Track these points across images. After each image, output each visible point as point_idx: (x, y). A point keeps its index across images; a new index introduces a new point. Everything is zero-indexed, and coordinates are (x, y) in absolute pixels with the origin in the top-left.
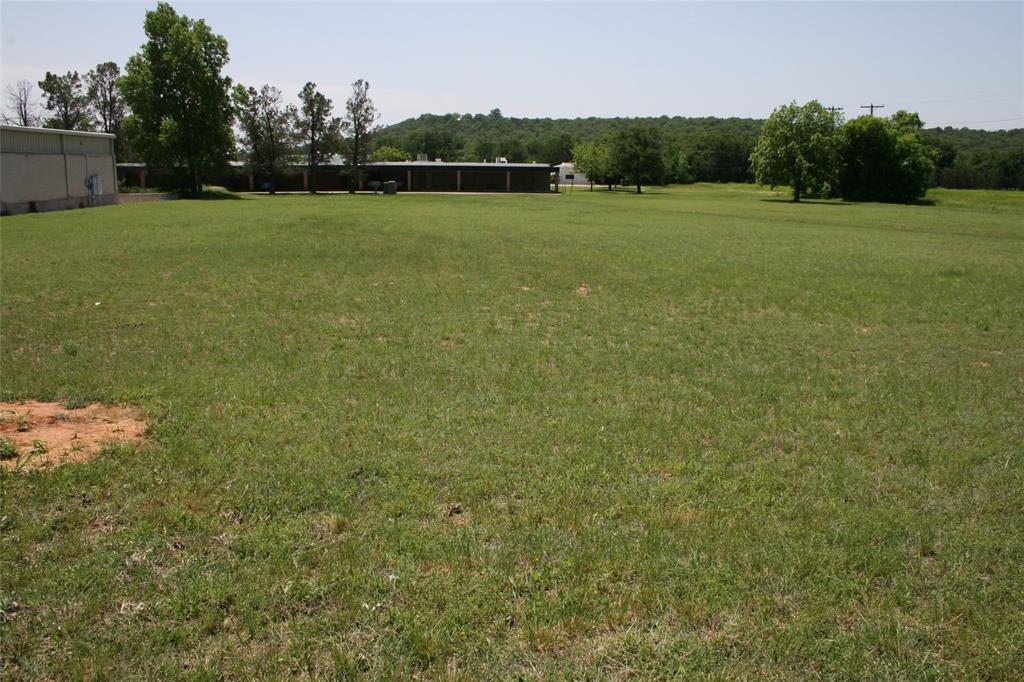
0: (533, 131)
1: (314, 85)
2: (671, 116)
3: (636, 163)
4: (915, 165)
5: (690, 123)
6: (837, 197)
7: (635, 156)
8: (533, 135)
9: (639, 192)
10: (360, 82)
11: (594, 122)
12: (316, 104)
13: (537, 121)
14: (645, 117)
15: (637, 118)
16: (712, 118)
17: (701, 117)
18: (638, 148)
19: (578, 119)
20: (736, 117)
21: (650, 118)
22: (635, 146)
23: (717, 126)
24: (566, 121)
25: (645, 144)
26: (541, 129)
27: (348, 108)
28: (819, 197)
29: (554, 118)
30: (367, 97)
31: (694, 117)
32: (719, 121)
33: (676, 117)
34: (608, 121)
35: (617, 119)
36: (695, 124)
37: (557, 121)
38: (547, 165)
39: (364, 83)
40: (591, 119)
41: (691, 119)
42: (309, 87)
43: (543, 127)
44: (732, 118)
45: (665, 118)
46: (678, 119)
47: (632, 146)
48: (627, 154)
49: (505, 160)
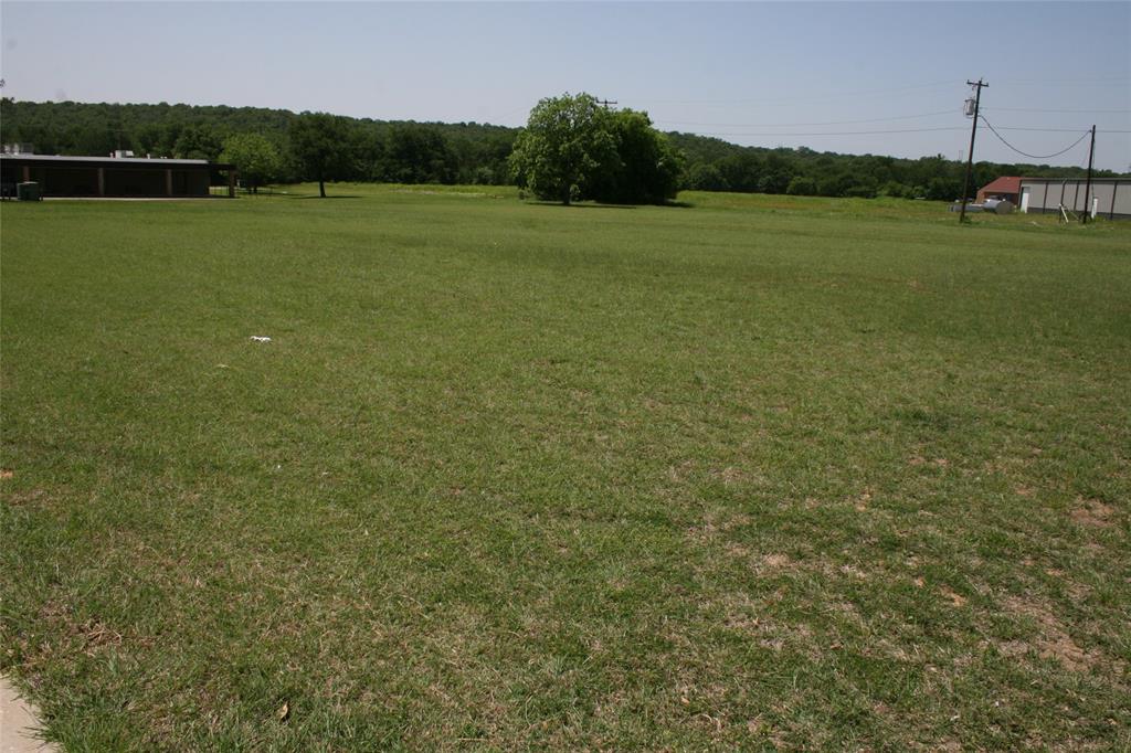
2: (172, 103)
9: (323, 195)
11: (71, 108)
16: (223, 106)
17: (209, 105)
18: (329, 141)
19: (49, 103)
20: (251, 106)
21: (147, 105)
23: (231, 116)
24: (31, 105)
31: (201, 105)
32: (232, 110)
34: (92, 107)
35: (103, 104)
38: (204, 162)
41: (197, 107)
44: (247, 108)
45: (164, 105)
46: (181, 107)
47: (320, 139)
48: (316, 150)
49: (130, 153)
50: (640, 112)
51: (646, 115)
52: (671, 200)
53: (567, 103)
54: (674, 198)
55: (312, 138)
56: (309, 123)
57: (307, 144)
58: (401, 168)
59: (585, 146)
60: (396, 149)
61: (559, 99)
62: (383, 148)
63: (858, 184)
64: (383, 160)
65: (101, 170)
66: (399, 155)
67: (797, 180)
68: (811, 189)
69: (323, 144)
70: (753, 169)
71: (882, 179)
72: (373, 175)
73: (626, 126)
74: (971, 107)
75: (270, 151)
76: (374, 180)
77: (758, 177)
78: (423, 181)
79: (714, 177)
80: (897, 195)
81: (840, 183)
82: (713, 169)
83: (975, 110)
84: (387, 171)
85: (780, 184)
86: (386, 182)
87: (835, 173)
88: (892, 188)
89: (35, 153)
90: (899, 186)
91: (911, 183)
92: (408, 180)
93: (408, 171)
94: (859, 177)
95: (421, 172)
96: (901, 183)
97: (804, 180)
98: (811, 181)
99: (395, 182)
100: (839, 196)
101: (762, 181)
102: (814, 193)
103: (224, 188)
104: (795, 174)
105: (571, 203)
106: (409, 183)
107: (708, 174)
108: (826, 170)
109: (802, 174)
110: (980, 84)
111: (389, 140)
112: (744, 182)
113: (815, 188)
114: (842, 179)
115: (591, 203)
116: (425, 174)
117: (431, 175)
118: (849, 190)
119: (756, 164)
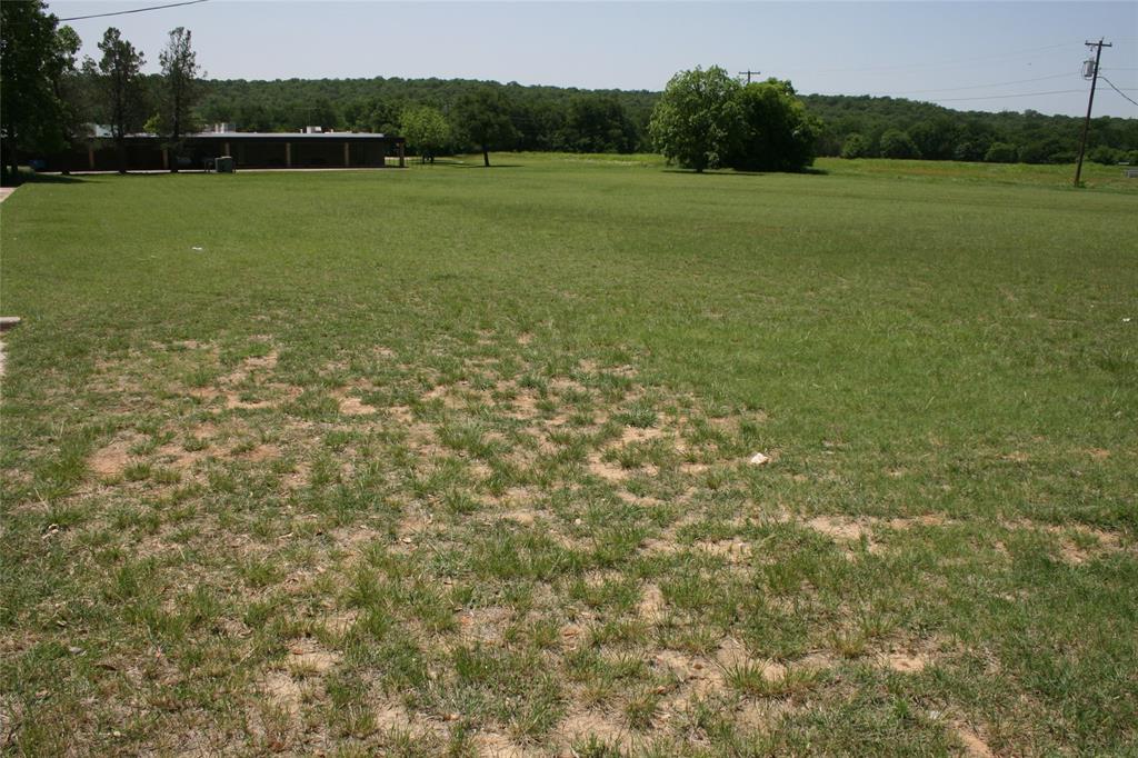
0: (226, 95)
1: (117, 32)
2: (388, 78)
3: (490, 131)
4: (805, 133)
5: (411, 85)
6: (726, 167)
7: (487, 125)
8: (228, 99)
9: (487, 165)
10: (180, 30)
11: (296, 84)
12: (119, 52)
13: (229, 83)
14: (356, 78)
15: (348, 80)
16: (434, 79)
17: (421, 77)
18: (491, 115)
20: (460, 78)
21: (364, 79)
22: (488, 113)
23: (441, 88)
24: (263, 83)
25: (494, 109)
26: (235, 93)
27: (162, 63)
28: (707, 168)
29: (248, 80)
30: (191, 51)
31: (413, 78)
32: (442, 83)
33: (392, 79)
34: (315, 82)
35: (325, 80)
36: (416, 86)
37: (252, 82)
38: (380, 135)
39: (185, 32)
40: (294, 81)
41: (409, 80)
42: (111, 34)
43: (238, 90)
44: (456, 80)
45: (380, 79)
46: (395, 80)
47: (482, 113)
48: (478, 122)
49: (319, 129)
50: (784, 80)
51: (789, 83)
52: (809, 168)
53: (698, 75)
54: (811, 165)
55: (476, 112)
56: (473, 97)
57: (472, 117)
58: (581, 137)
59: (715, 118)
60: (576, 120)
61: (692, 71)
62: (564, 119)
63: (1065, 150)
64: (563, 131)
65: (288, 145)
66: (579, 125)
67: (996, 146)
68: (1011, 156)
69: (486, 117)
70: (949, 135)
71: (1093, 143)
72: (555, 145)
73: (761, 96)
74: (1090, 69)
75: (442, 126)
76: (556, 149)
77: (956, 144)
78: (601, 150)
79: (904, 143)
80: (1108, 162)
81: (1044, 148)
82: (905, 136)
83: (1093, 70)
84: (567, 141)
85: (979, 150)
86: (566, 151)
87: (1041, 137)
88: (1102, 152)
89: (238, 131)
90: (1111, 151)
91: (1125, 147)
92: (587, 149)
93: (586, 140)
94: (1065, 142)
95: (599, 140)
96: (1115, 147)
97: (1004, 146)
98: (1012, 146)
99: (575, 152)
100: (1042, 163)
101: (961, 147)
102: (1014, 161)
103: (397, 159)
104: (997, 140)
105: (705, 171)
106: (588, 152)
107: (898, 141)
108: (1032, 136)
109: (1004, 140)
110: (1101, 44)
111: (570, 110)
112: (941, 149)
113: (1016, 154)
114: (1047, 144)
115: (729, 170)
116: (603, 143)
117: (609, 144)
118: (1054, 156)
119: (954, 130)
